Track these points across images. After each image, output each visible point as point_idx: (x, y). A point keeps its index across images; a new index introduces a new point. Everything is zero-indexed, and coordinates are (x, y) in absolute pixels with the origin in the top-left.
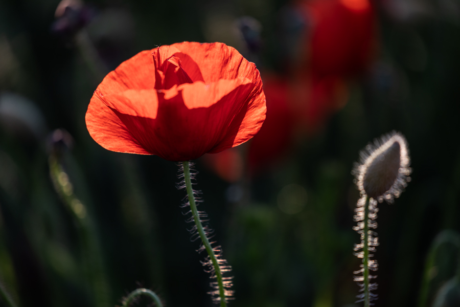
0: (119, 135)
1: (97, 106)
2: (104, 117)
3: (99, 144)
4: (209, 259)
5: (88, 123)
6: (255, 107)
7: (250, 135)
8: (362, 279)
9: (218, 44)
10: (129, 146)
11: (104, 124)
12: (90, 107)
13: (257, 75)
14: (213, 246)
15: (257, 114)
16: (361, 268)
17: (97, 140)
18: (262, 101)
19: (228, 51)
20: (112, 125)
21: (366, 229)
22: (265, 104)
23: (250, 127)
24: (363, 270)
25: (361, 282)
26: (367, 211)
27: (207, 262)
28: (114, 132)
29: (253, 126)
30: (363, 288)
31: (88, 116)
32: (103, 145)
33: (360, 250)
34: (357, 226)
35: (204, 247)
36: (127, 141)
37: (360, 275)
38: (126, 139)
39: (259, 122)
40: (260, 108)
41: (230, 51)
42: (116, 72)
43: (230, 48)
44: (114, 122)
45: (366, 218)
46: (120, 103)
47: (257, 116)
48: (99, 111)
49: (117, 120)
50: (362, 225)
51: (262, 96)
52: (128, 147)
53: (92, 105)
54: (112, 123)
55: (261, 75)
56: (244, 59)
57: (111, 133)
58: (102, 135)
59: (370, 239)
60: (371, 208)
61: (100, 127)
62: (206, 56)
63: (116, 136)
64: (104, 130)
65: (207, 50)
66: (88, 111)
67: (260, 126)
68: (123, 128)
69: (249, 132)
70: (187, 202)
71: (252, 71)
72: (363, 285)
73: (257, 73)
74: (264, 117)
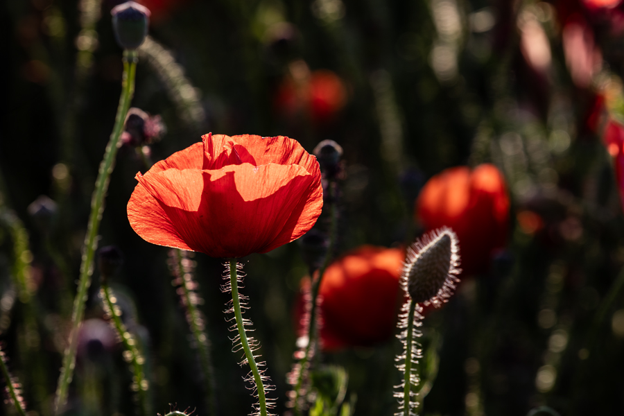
0: (162, 227)
1: (141, 195)
2: (148, 208)
3: (140, 235)
4: (251, 374)
5: (129, 212)
6: (311, 201)
7: (303, 231)
8: (402, 395)
9: (281, 138)
10: (173, 239)
11: (147, 214)
12: (134, 195)
13: (317, 169)
14: (257, 360)
15: (314, 208)
16: (402, 383)
17: (137, 232)
18: (319, 194)
19: (290, 144)
20: (155, 217)
21: (409, 338)
22: (322, 197)
23: (305, 223)
24: (403, 385)
25: (401, 399)
26: (411, 318)
27: (248, 377)
28: (156, 224)
29: (308, 222)
30: (402, 405)
31: (130, 204)
32: (142, 236)
33: (402, 362)
34: (399, 334)
35: (246, 361)
36: (170, 234)
37: (401, 390)
38: (169, 232)
39: (314, 217)
40: (317, 202)
41: (292, 143)
42: (166, 162)
43: (292, 141)
44: (158, 213)
45: (411, 325)
46: (161, 186)
47: (314, 211)
48: (142, 200)
49: (161, 212)
50: (405, 334)
51: (320, 189)
52: (170, 240)
53: (136, 193)
54: (155, 214)
55: (320, 168)
56: (306, 152)
57: (154, 224)
58: (144, 226)
59: (413, 349)
60: (416, 314)
61: (142, 218)
62: (267, 151)
63: (159, 227)
64: (146, 220)
65: (268, 144)
66: (131, 199)
67: (314, 221)
68: (167, 221)
69: (302, 228)
70: (231, 307)
71: (312, 166)
72: (403, 402)
73: (317, 166)
74: (320, 212)
